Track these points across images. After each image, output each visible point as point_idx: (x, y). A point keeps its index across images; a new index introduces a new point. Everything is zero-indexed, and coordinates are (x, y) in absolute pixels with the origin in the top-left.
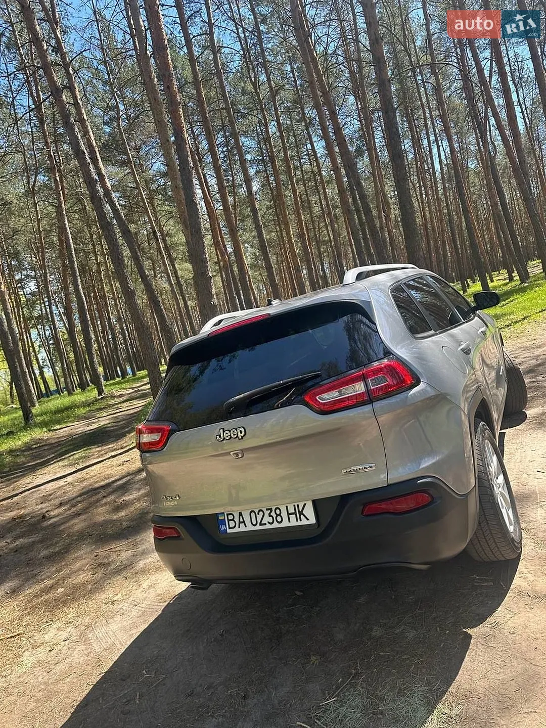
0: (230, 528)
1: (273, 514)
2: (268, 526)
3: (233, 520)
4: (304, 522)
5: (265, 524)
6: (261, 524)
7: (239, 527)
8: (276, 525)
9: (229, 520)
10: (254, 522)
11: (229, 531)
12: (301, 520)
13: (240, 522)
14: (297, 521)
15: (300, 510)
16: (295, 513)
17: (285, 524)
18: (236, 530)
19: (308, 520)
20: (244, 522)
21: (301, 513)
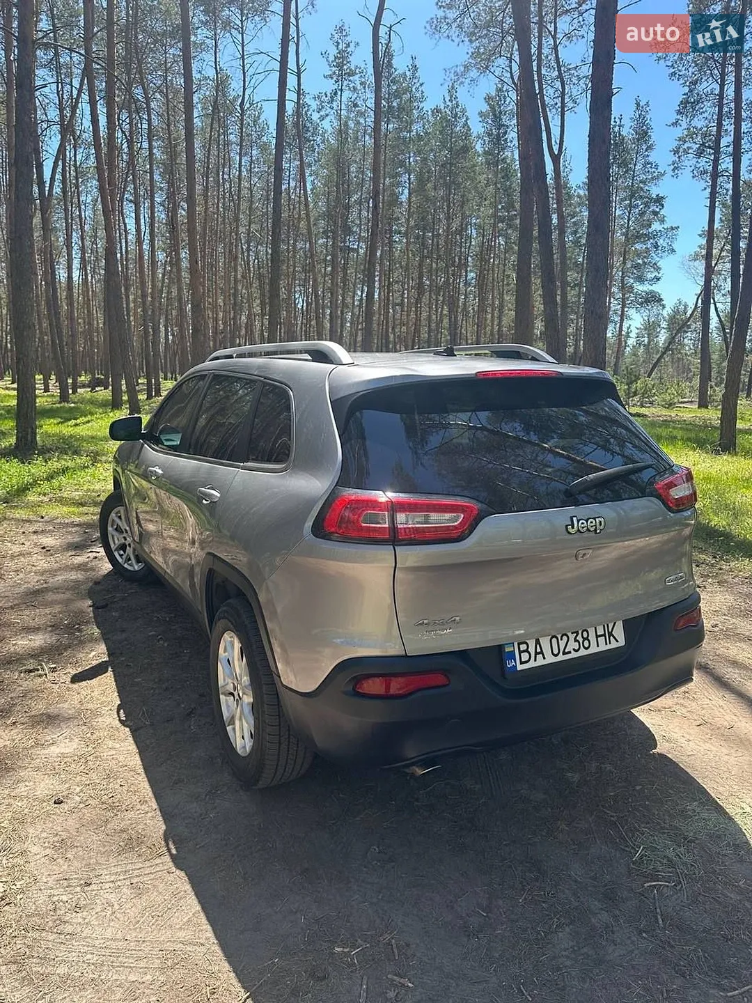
0: (522, 663)
1: (580, 638)
2: (574, 655)
3: (527, 651)
4: (614, 645)
5: (570, 652)
6: (564, 653)
7: (535, 660)
8: (583, 652)
9: (520, 652)
10: (556, 652)
11: (520, 667)
12: (610, 643)
13: (536, 653)
14: (606, 644)
15: (610, 630)
16: (604, 635)
17: (593, 649)
18: (532, 664)
19: (617, 641)
20: (542, 652)
21: (610, 634)
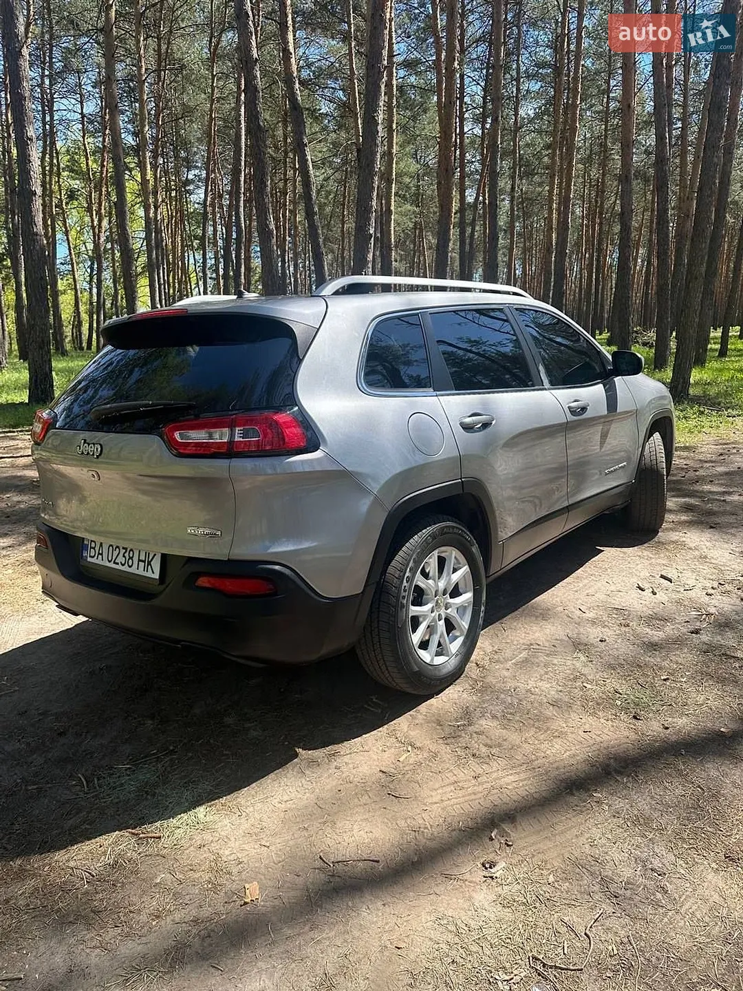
0: (90, 556)
1: (127, 555)
2: (119, 567)
3: (94, 548)
4: (149, 574)
5: (118, 564)
6: (114, 563)
7: (97, 558)
8: (125, 568)
9: (91, 548)
10: (110, 558)
11: (89, 559)
12: (147, 571)
13: (99, 554)
14: (144, 570)
15: (150, 560)
16: (145, 561)
17: (133, 570)
18: (95, 560)
19: (153, 573)
20: (102, 554)
21: (149, 563)
